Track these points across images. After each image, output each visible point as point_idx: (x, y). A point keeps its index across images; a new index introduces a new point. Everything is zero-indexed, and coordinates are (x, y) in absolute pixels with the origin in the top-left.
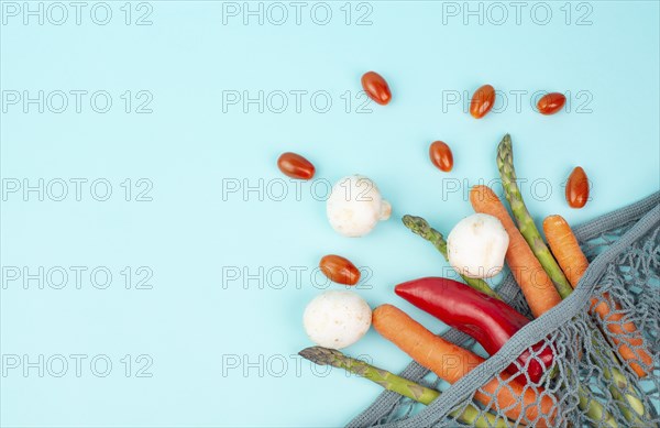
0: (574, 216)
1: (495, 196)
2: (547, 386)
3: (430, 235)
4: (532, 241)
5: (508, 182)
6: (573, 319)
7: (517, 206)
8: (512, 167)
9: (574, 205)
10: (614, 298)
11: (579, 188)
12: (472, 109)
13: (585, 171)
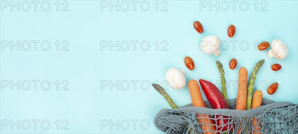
0: (266, 95)
1: (247, 74)
2: (221, 130)
3: (221, 71)
4: (249, 93)
5: (254, 72)
6: (242, 118)
7: (252, 81)
8: (259, 69)
9: (268, 92)
10: (260, 123)
11: (274, 89)
12: (259, 46)
13: (279, 85)
